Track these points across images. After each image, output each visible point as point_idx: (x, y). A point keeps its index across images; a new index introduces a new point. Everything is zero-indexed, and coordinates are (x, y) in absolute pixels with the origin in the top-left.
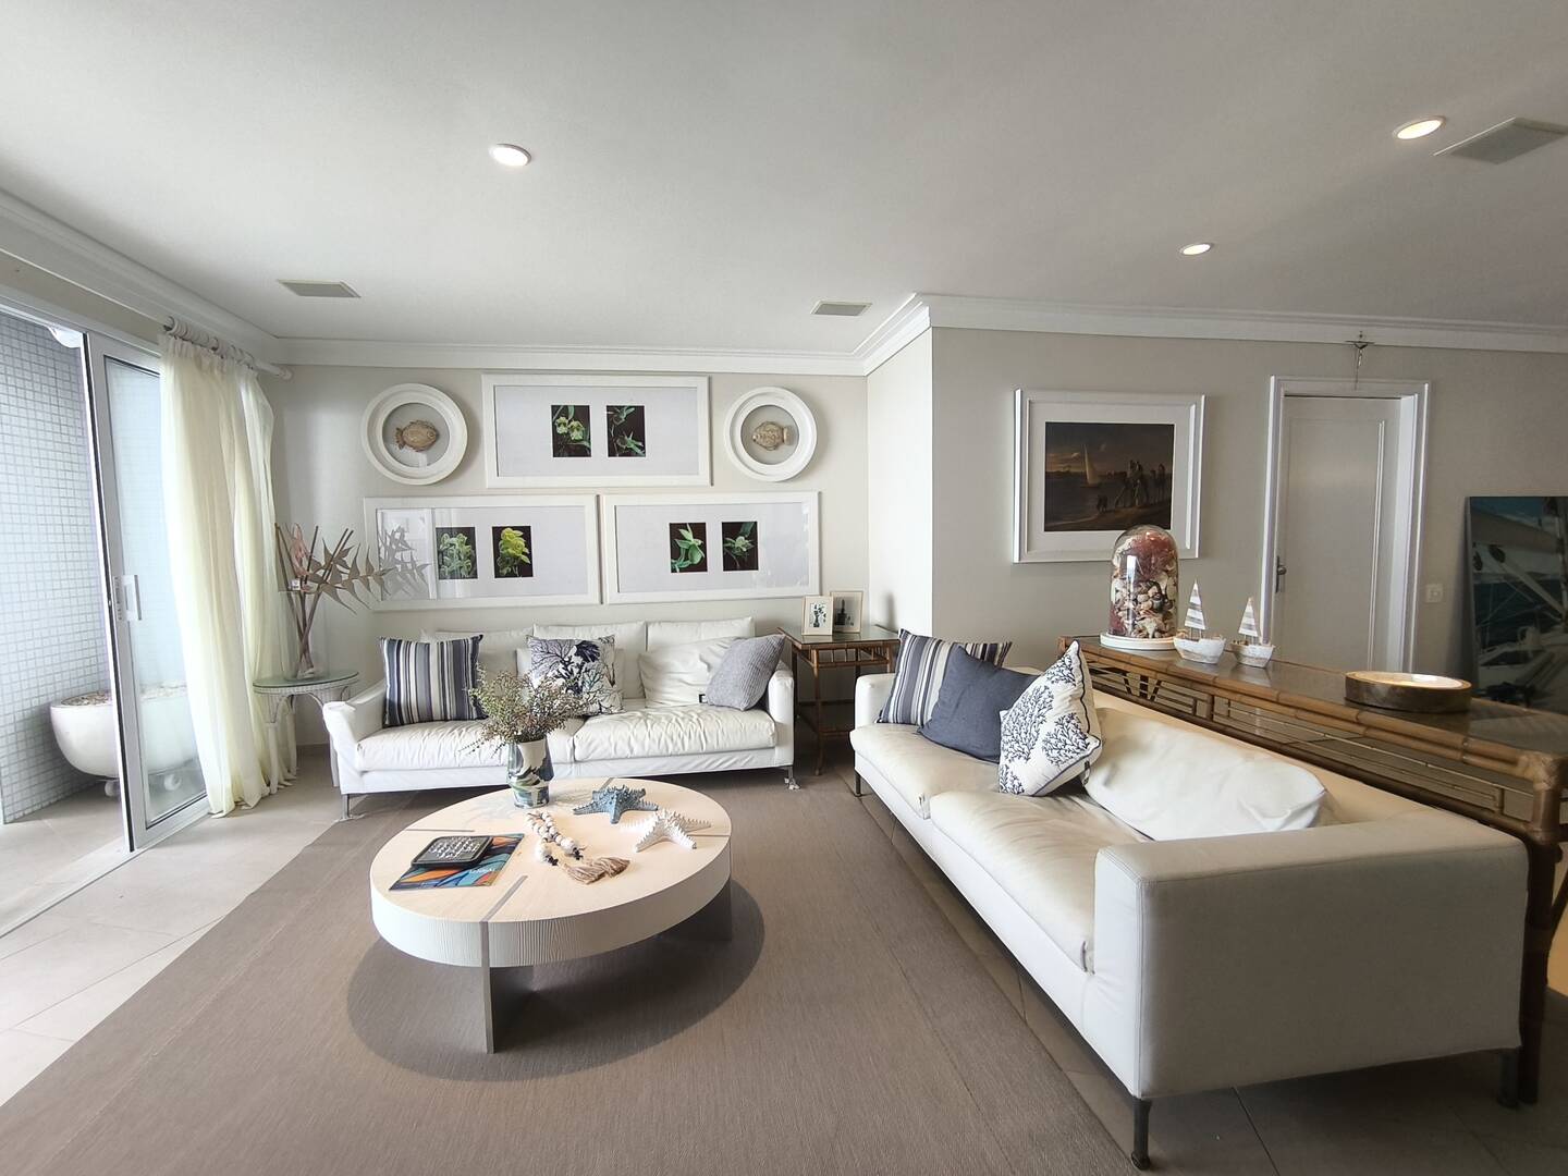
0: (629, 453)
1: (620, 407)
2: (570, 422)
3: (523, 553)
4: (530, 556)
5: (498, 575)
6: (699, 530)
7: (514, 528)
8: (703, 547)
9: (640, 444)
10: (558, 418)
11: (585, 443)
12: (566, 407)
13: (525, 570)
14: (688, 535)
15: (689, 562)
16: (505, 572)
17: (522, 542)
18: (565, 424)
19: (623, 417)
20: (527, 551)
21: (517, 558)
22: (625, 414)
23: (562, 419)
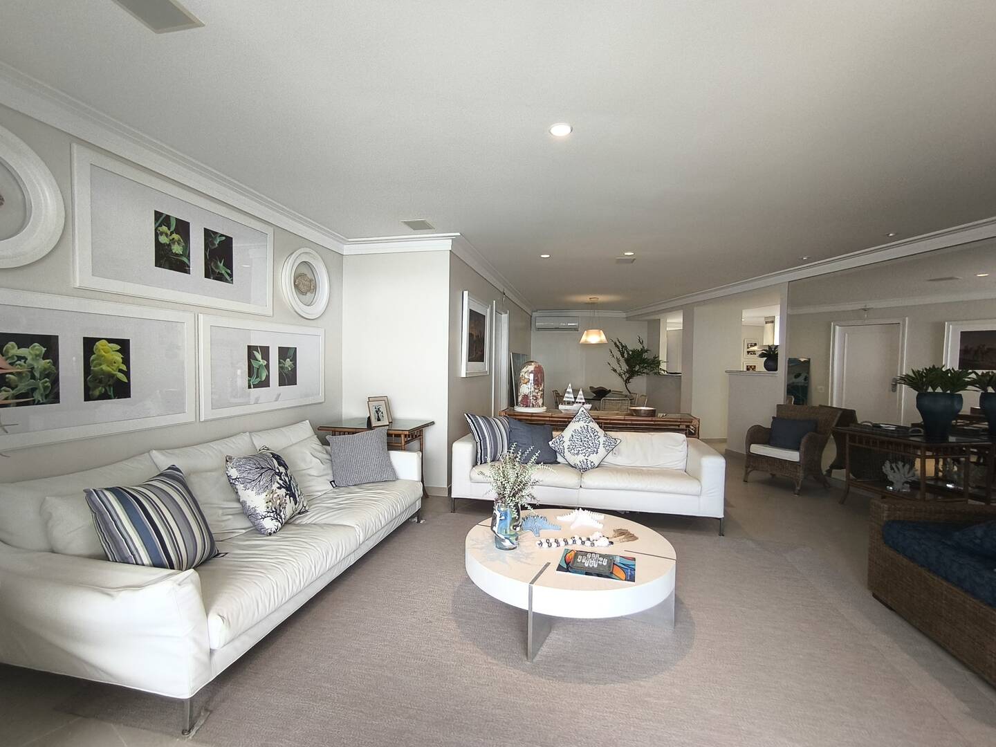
0: (220, 278)
1: (215, 233)
2: (172, 233)
3: (120, 371)
4: (127, 374)
5: (88, 397)
6: (265, 351)
7: (110, 341)
8: (267, 367)
9: (229, 271)
10: (160, 225)
11: (185, 260)
12: (168, 217)
13: (121, 390)
14: (259, 356)
15: (258, 380)
16: (97, 393)
17: (118, 357)
18: (167, 235)
19: (217, 243)
20: (124, 368)
21: (111, 376)
22: (218, 241)
23: (164, 228)
